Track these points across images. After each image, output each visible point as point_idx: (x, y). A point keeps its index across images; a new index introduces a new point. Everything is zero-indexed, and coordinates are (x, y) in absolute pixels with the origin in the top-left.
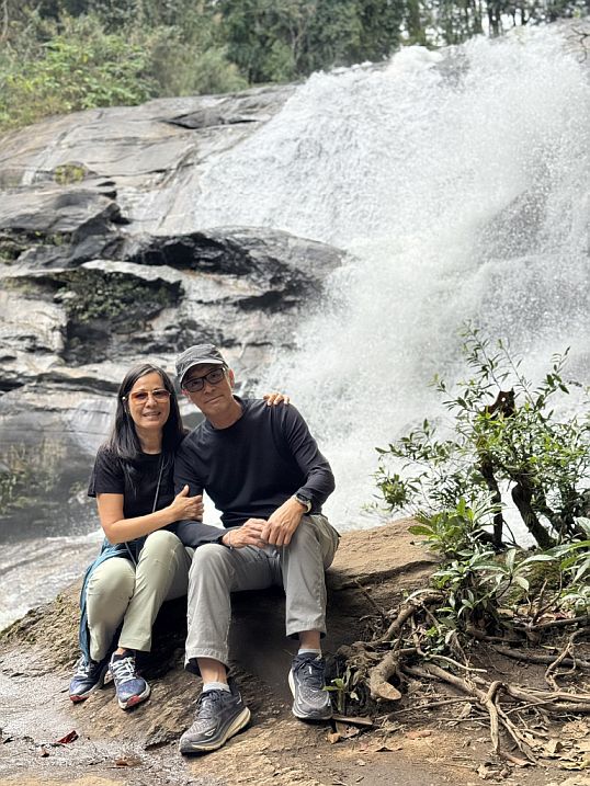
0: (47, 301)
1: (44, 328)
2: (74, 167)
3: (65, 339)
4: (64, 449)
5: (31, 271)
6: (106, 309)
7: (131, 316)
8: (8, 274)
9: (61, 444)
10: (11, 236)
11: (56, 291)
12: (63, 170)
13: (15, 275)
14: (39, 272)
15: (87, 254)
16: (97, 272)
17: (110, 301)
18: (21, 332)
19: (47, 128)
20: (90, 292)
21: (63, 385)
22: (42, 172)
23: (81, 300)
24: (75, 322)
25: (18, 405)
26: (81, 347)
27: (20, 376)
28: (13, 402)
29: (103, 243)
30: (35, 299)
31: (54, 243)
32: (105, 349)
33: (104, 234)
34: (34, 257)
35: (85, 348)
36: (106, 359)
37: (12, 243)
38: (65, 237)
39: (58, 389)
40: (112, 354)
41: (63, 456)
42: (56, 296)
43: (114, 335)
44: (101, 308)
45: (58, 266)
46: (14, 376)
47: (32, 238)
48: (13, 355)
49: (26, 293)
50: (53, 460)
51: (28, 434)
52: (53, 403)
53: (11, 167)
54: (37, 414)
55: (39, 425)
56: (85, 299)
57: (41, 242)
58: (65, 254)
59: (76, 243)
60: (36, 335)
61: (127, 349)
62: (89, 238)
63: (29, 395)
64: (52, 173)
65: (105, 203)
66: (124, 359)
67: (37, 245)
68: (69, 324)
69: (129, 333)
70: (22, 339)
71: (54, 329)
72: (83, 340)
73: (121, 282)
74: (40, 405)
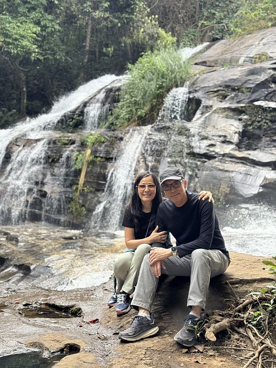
0: (236, 119)
1: (231, 132)
2: (263, 55)
3: (240, 138)
4: (229, 189)
5: (230, 105)
6: (261, 124)
7: (273, 128)
8: (219, 106)
9: (228, 187)
10: (224, 89)
11: (240, 115)
12: (258, 56)
13: (223, 107)
14: (234, 106)
15: (258, 97)
16: (260, 107)
17: (264, 121)
18: (221, 133)
19: (256, 36)
20: (256, 116)
21: (233, 160)
22: (248, 57)
23: (250, 119)
24: (246, 129)
25: (212, 167)
26: (248, 142)
27: (216, 153)
28: (210, 166)
29: (266, 93)
30: (230, 118)
31: (243, 92)
32: (258, 144)
33: (267, 88)
34: (232, 98)
35: (249, 142)
36: (258, 149)
37: (224, 92)
38: (248, 90)
39: (230, 161)
40: (261, 146)
41: (228, 192)
42: (240, 117)
43: (264, 137)
44: (259, 124)
45: (243, 103)
46: (214, 153)
47: (234, 90)
48: (215, 144)
49: (227, 115)
50: (223, 193)
51: (215, 181)
52: (227, 167)
53: (235, 55)
54: (219, 172)
55: (219, 177)
56: (253, 119)
57: (237, 91)
58: (247, 97)
59: (253, 93)
60: (227, 135)
61: (268, 144)
62: (260, 90)
63: (217, 163)
64: (253, 58)
65: (270, 73)
66: (266, 149)
67: (235, 93)
68: (243, 131)
69: (271, 137)
70: (220, 136)
71: (235, 133)
72: (249, 138)
73: (271, 111)
74: (221, 168)
